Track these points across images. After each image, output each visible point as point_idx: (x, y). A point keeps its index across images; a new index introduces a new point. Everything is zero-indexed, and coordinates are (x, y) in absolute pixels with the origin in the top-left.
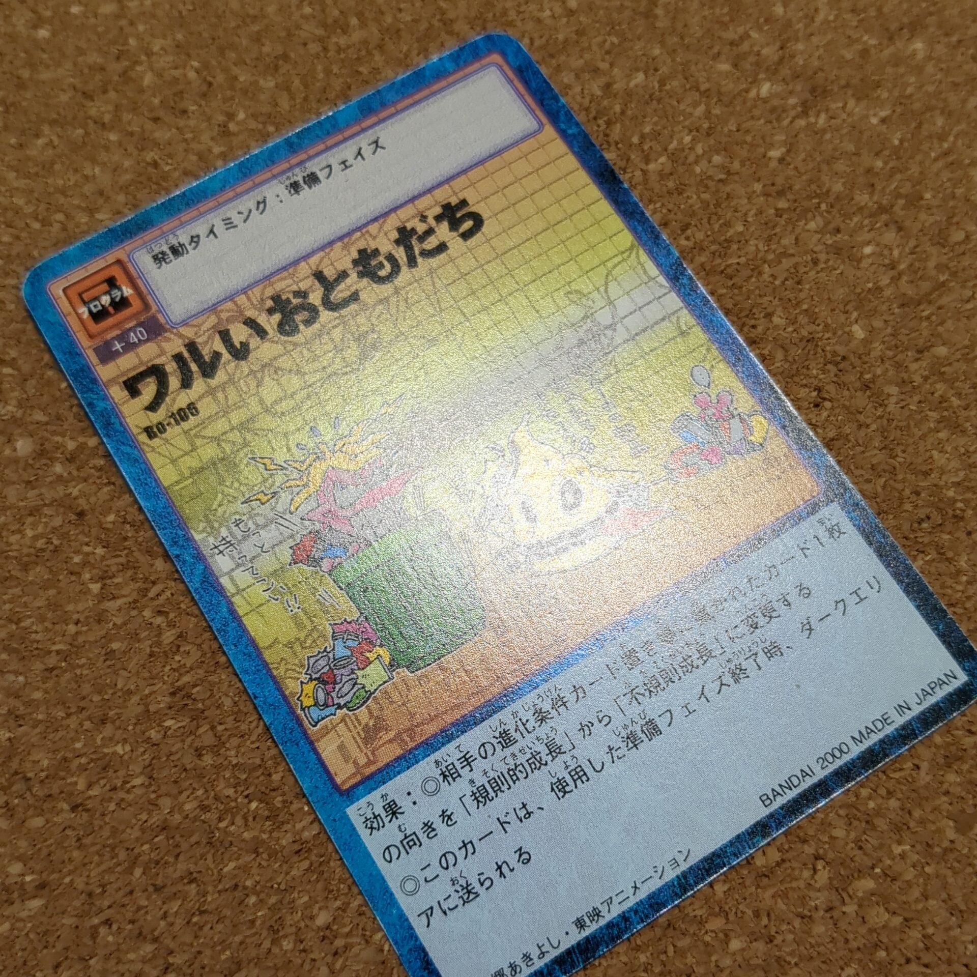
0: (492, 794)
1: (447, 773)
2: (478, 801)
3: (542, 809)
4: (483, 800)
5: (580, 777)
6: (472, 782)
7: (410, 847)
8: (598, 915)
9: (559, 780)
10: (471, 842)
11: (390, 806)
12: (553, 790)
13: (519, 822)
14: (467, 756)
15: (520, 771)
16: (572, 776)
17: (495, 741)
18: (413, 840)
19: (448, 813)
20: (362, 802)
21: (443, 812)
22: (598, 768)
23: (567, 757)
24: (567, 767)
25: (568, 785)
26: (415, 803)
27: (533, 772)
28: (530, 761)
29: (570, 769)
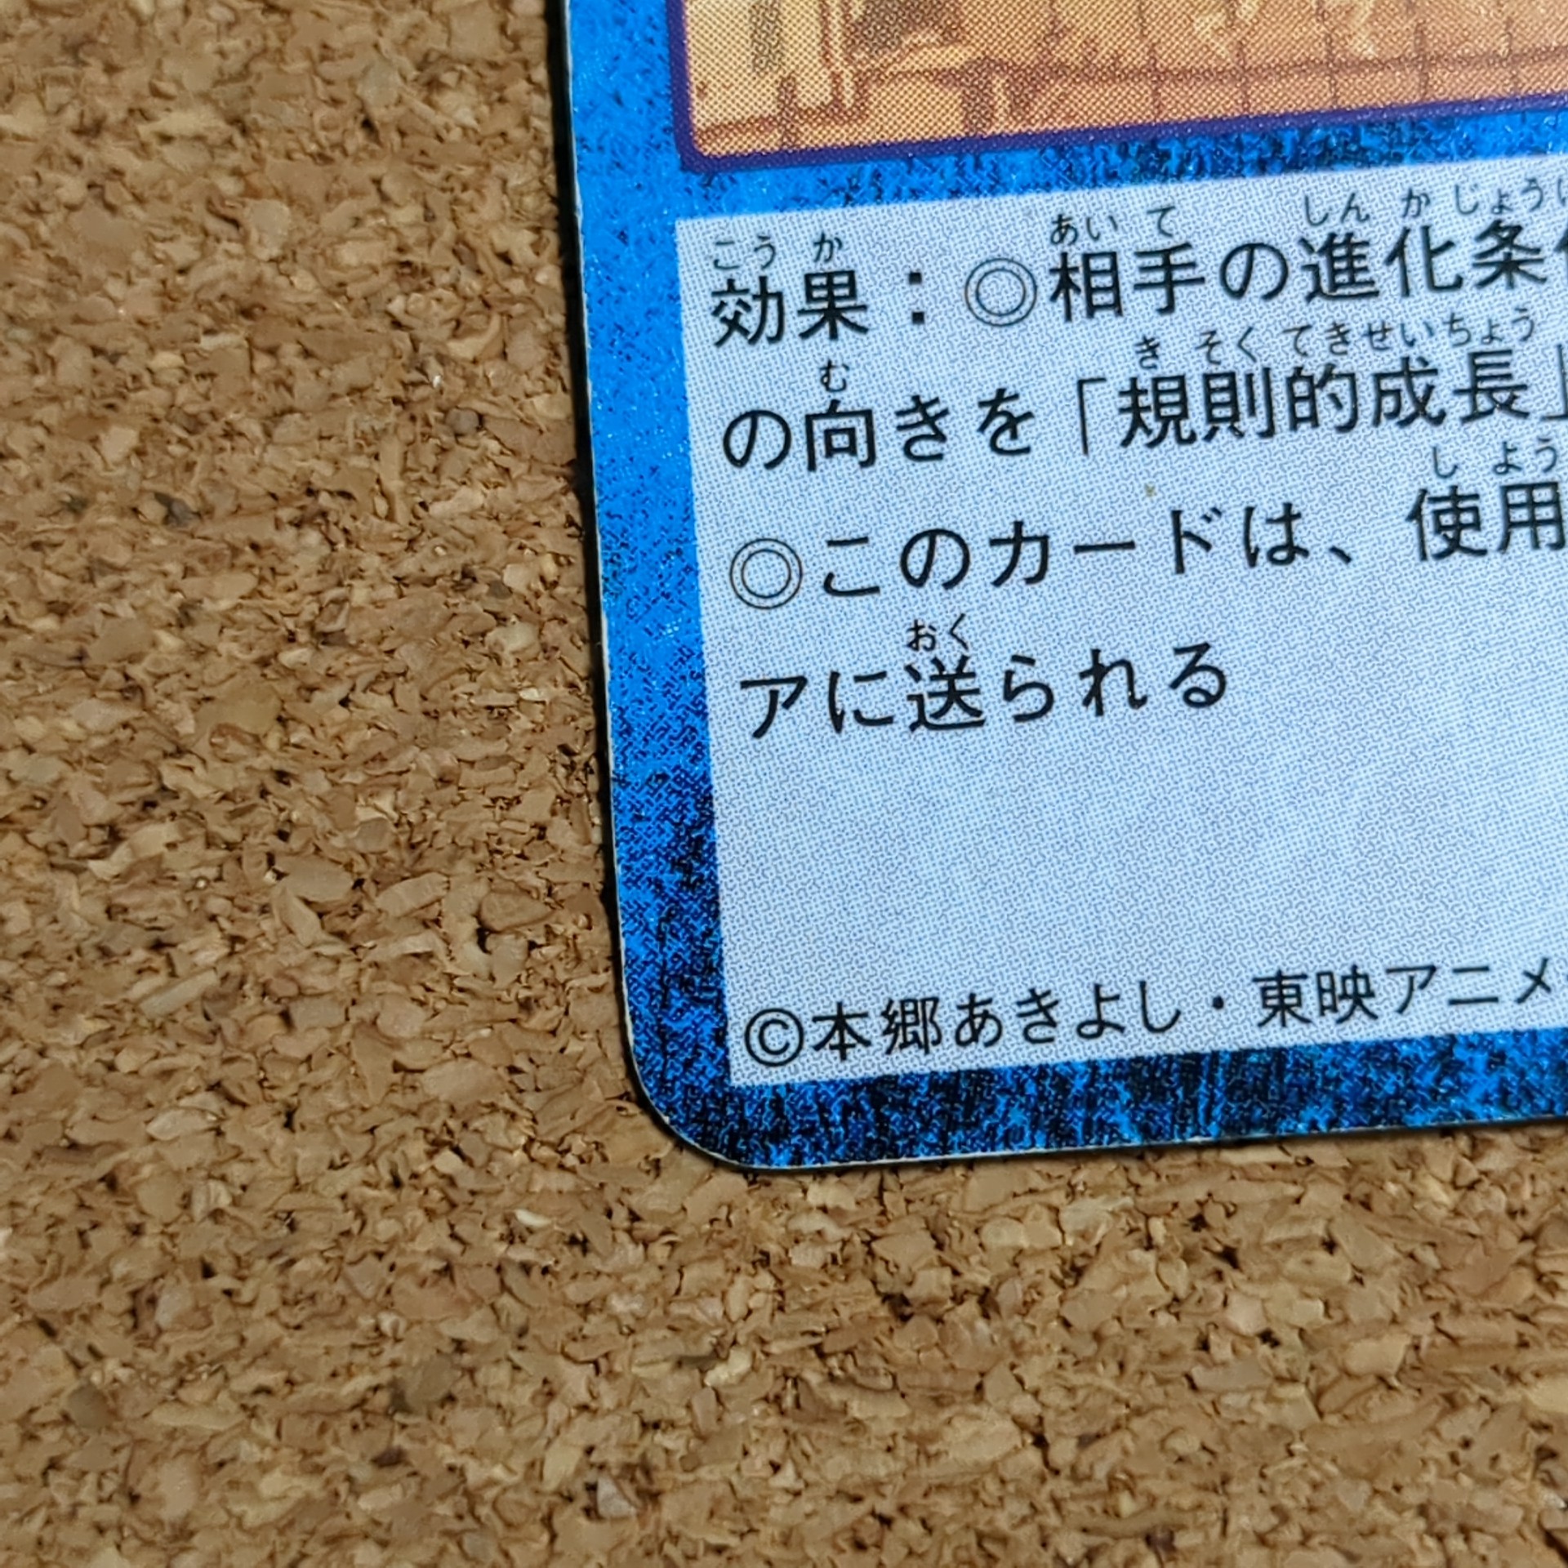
0: (1196, 421)
1: (1078, 278)
2: (1138, 423)
3: (1347, 559)
4: (1156, 427)
5: (1533, 523)
6: (1150, 347)
7: (831, 451)
8: (1357, 999)
9: (1454, 496)
10: (1044, 540)
11: (830, 286)
12: (1416, 515)
13: (1241, 560)
14: (1176, 258)
15: (1333, 397)
16: (1508, 506)
17: (1297, 257)
18: (851, 432)
19: (1016, 408)
20: (745, 226)
21: (1001, 395)
23: (1524, 434)
24: (1506, 467)
25: (1476, 525)
26: (918, 318)
27: (1377, 422)
28: (1387, 384)
29: (1514, 478)
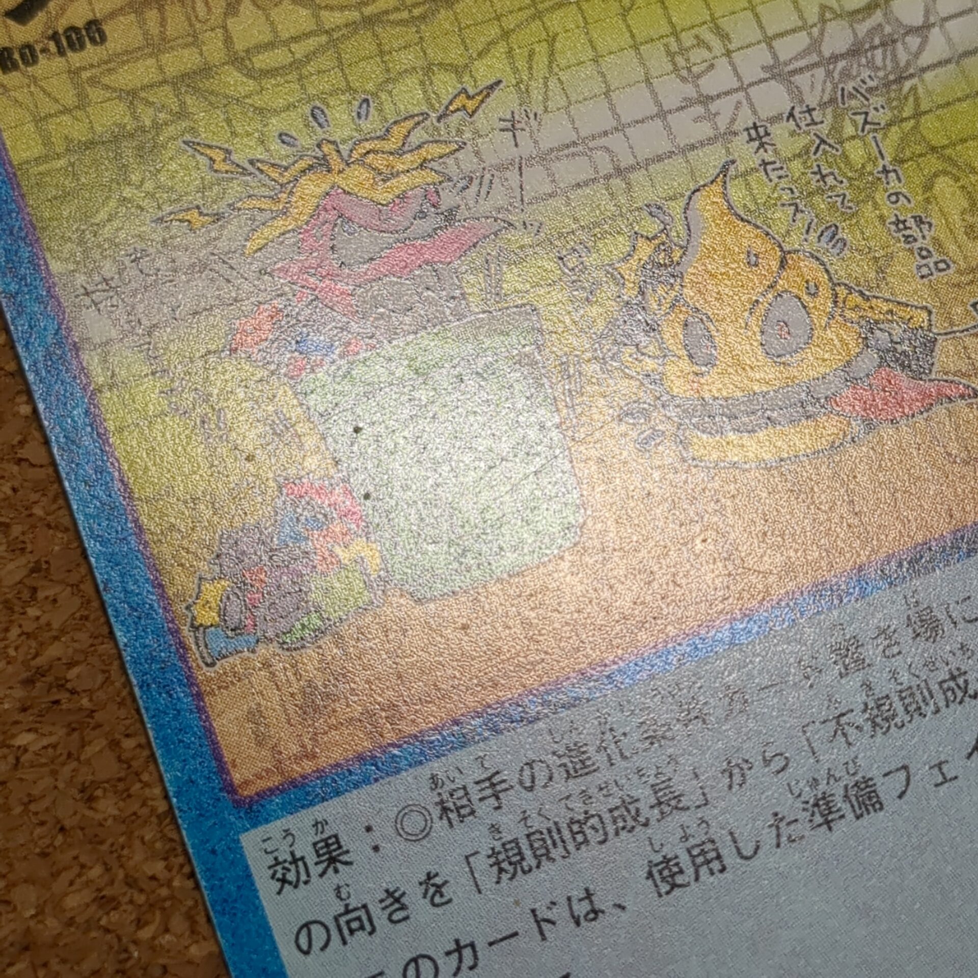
0: (530, 861)
1: (450, 805)
2: (501, 870)
3: (623, 908)
4: (510, 869)
5: (707, 862)
6: (495, 829)
7: (352, 932)
9: (666, 860)
10: (472, 945)
11: (327, 845)
12: (650, 875)
13: (572, 925)
14: (496, 780)
15: (593, 828)
16: (693, 857)
17: (554, 761)
18: (359, 919)
19: (438, 880)
20: (275, 828)
21: (429, 877)
22: (747, 852)
23: (689, 819)
24: (686, 838)
25: (681, 872)
26: (376, 849)
27: (617, 834)
28: (616, 813)
29: (692, 842)
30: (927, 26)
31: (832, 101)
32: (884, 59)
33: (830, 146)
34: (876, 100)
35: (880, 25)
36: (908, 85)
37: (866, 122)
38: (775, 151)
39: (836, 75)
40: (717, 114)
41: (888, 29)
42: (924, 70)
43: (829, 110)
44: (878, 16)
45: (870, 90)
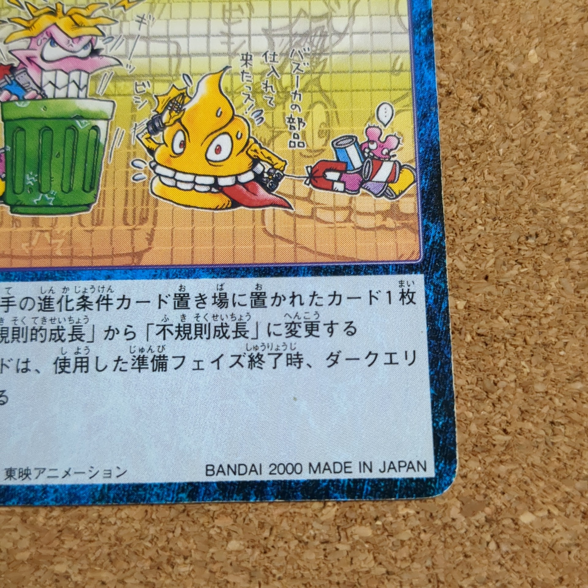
0: (10, 338)
3: (39, 372)
5: (82, 366)
6: (2, 320)
8: (27, 475)
9: (65, 359)
12: (55, 363)
13: (15, 371)
14: (10, 300)
15: (41, 334)
16: (76, 362)
22: (100, 368)
23: (82, 345)
24: (77, 353)
25: (69, 366)
27: (50, 340)
28: (53, 332)
29: (79, 355)
30: (344, 33)
31: (287, 54)
32: (318, 42)
33: (276, 74)
34: (306, 60)
35: (323, 27)
36: (323, 57)
37: (297, 68)
38: (251, 69)
39: (293, 43)
40: (233, 43)
41: (326, 29)
42: (333, 53)
43: (283, 58)
44: (324, 22)
45: (306, 54)
